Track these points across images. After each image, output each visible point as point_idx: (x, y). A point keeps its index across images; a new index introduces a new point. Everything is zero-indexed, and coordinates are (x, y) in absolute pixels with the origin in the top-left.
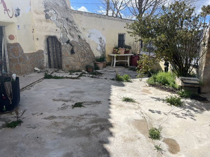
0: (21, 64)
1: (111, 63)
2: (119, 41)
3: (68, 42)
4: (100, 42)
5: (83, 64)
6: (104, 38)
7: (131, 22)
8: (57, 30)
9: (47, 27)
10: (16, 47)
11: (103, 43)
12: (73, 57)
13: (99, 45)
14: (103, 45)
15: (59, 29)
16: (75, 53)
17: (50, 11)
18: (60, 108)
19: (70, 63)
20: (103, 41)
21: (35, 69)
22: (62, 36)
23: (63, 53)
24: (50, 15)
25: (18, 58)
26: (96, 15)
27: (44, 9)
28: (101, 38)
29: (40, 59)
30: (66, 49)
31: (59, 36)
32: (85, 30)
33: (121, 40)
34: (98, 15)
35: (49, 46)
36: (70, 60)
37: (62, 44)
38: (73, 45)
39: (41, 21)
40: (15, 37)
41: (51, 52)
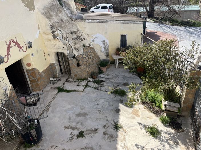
0: (39, 82)
1: (114, 61)
2: (122, 41)
3: (74, 57)
4: (104, 44)
5: (88, 73)
6: (107, 41)
7: (133, 23)
8: (64, 47)
9: (55, 45)
10: (34, 71)
11: (106, 45)
12: (79, 69)
13: (103, 47)
14: (107, 46)
15: (65, 47)
16: (80, 66)
17: (56, 32)
18: (69, 139)
19: (78, 73)
20: (107, 43)
21: (50, 80)
22: (68, 52)
23: (71, 66)
24: (56, 35)
25: (36, 79)
26: (98, 21)
27: (51, 31)
28: (104, 41)
29: (53, 70)
30: (73, 63)
31: (66, 52)
32: (89, 36)
33: (124, 40)
34: (100, 21)
35: (59, 58)
36: (77, 71)
37: (69, 59)
38: (78, 59)
39: (50, 40)
40: (31, 64)
41: (61, 62)
